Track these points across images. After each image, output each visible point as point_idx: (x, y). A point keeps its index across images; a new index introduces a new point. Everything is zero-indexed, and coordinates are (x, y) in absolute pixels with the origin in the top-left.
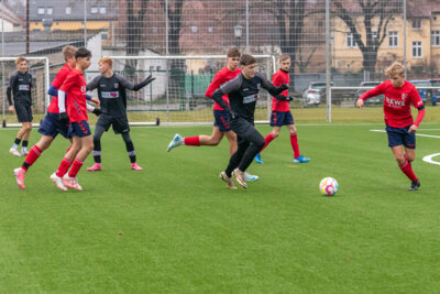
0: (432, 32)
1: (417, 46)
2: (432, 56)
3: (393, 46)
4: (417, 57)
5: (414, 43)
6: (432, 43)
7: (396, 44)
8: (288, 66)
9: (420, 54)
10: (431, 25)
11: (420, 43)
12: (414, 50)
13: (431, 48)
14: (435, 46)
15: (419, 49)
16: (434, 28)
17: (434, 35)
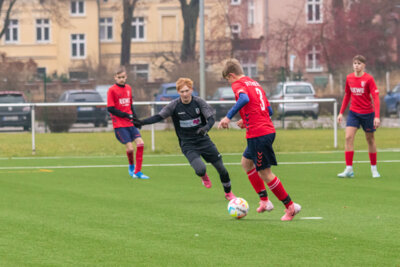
0: (101, 20)
1: (78, 41)
2: (100, 56)
3: (43, 41)
4: (78, 57)
5: (74, 37)
6: (100, 37)
7: (47, 37)
9: (82, 53)
10: (99, 10)
11: (82, 37)
12: (74, 46)
13: (100, 44)
14: (106, 40)
15: (82, 46)
16: (105, 14)
17: (106, 24)
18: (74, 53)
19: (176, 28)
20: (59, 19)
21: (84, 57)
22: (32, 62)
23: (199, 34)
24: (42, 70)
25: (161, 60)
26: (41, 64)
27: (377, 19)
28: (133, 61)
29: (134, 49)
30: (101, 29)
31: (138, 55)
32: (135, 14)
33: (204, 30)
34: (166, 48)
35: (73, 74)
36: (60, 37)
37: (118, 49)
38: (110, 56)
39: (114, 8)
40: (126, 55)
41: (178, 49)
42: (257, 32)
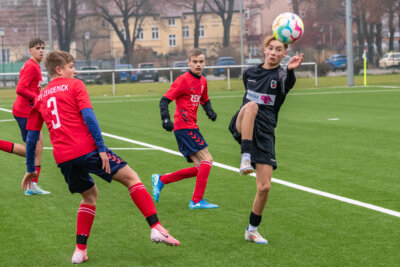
0: (183, 28)
1: (172, 39)
2: (183, 45)
3: (155, 39)
4: (173, 46)
5: (170, 36)
6: (183, 36)
7: (157, 37)
9: (175, 44)
10: (182, 23)
11: (174, 36)
12: (171, 41)
13: (183, 40)
14: (186, 37)
15: (174, 40)
16: (185, 25)
17: (185, 30)
18: (171, 44)
19: (219, 31)
20: (164, 27)
21: (176, 46)
22: (150, 49)
23: (231, 34)
24: (155, 53)
25: (212, 46)
26: (155, 50)
27: (315, 25)
28: (201, 47)
29: (200, 41)
30: (183, 32)
31: (203, 44)
32: (201, 24)
33: (234, 31)
34: (215, 41)
35: (171, 54)
36: (164, 36)
37: (192, 42)
38: (188, 45)
39: (190, 22)
40: (196, 44)
41: (221, 41)
42: (259, 32)
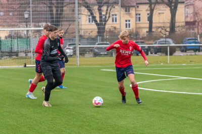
0: (136, 15)
2: (136, 28)
4: (128, 28)
5: (126, 21)
6: (136, 21)
8: (62, 34)
9: (129, 27)
11: (129, 21)
12: (126, 24)
13: (136, 24)
14: (138, 22)
15: (129, 24)
16: (138, 12)
17: (138, 16)
18: (126, 27)
21: (131, 28)
22: (110, 30)
30: (136, 18)
